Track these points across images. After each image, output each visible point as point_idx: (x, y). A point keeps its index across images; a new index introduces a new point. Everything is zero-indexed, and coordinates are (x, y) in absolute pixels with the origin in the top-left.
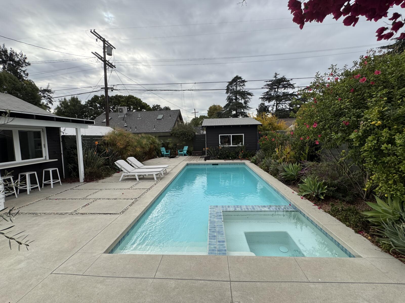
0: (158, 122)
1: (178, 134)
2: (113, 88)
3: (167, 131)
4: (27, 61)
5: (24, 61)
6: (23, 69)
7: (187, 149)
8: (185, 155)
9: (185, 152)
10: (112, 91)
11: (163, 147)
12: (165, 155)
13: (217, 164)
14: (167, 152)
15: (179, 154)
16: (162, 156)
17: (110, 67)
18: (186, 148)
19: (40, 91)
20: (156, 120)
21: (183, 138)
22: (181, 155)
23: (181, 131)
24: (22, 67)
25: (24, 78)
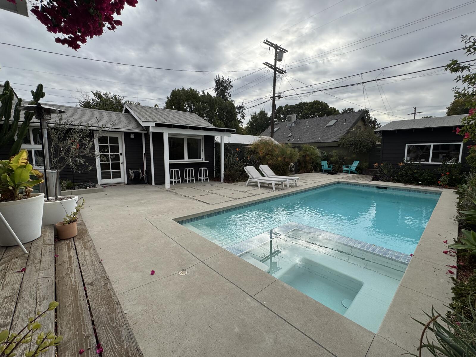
0: (326, 130)
1: (347, 145)
2: (280, 96)
3: (334, 140)
4: (231, 84)
5: (230, 84)
6: (228, 92)
7: (357, 165)
8: (352, 172)
9: (353, 168)
10: (279, 99)
11: (324, 160)
12: (325, 170)
13: (386, 188)
14: (329, 167)
15: (344, 171)
16: (321, 171)
17: (280, 74)
18: (356, 163)
19: (237, 108)
20: (325, 127)
21: (354, 150)
22: (346, 172)
23: (352, 140)
24: (228, 90)
25: (229, 99)
